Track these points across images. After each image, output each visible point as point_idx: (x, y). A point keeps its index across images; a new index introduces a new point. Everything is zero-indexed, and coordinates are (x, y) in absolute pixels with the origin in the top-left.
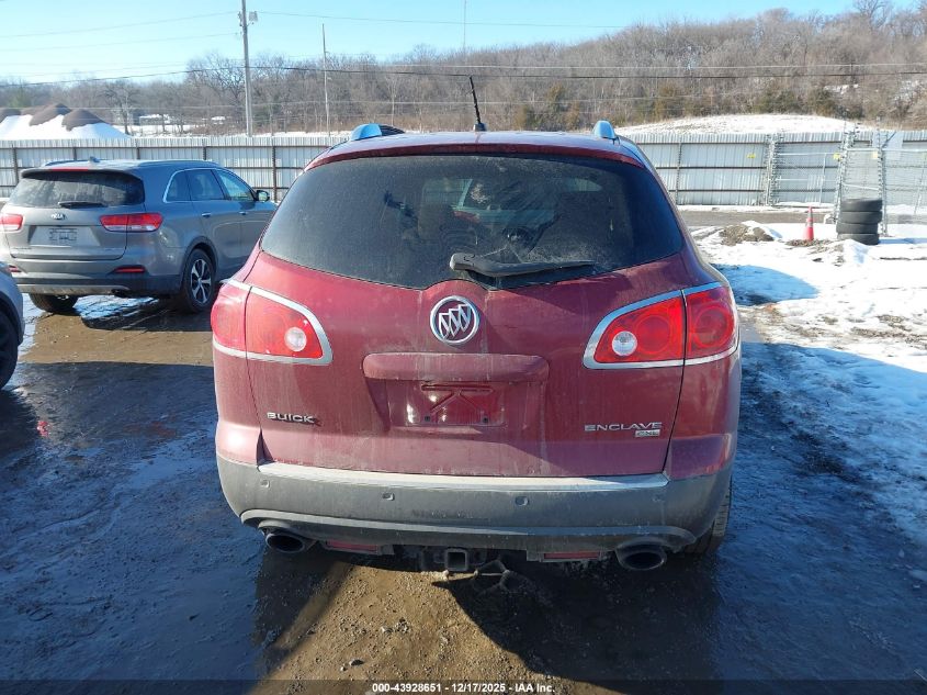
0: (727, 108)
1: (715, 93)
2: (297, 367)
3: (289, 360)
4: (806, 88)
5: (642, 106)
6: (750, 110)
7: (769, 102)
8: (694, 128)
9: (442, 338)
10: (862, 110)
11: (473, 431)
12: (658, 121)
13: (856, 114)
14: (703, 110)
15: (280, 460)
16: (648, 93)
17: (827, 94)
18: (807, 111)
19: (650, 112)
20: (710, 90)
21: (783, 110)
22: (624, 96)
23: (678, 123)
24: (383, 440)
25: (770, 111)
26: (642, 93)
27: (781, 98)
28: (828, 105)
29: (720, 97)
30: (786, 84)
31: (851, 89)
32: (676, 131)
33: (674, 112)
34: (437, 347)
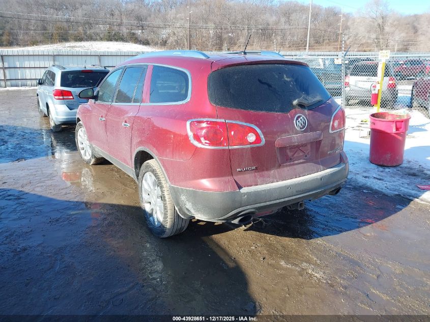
0: (90, 38)
1: (84, 30)
2: (252, 148)
3: (249, 146)
4: (124, 31)
5: (46, 35)
6: (101, 39)
7: (109, 36)
8: (77, 47)
9: (298, 129)
10: (148, 41)
11: (303, 161)
12: (57, 43)
13: (146, 43)
14: (79, 39)
15: (245, 187)
16: (48, 28)
17: (134, 34)
18: (126, 41)
19: (51, 39)
20: (80, 29)
21: (117, 40)
22: (35, 30)
23: (67, 44)
24: (279, 170)
25: (111, 40)
26: (45, 29)
27: (115, 34)
28: (135, 39)
29: (86, 33)
30: (116, 28)
31: (143, 32)
32: (68, 49)
33: (64, 38)
34: (297, 133)
